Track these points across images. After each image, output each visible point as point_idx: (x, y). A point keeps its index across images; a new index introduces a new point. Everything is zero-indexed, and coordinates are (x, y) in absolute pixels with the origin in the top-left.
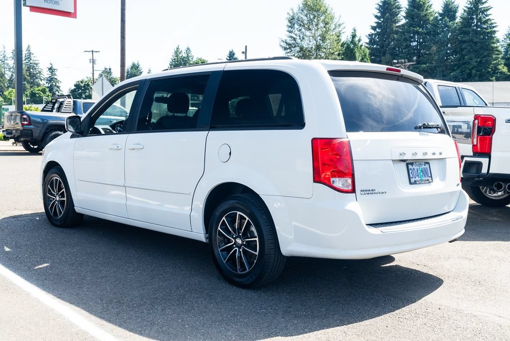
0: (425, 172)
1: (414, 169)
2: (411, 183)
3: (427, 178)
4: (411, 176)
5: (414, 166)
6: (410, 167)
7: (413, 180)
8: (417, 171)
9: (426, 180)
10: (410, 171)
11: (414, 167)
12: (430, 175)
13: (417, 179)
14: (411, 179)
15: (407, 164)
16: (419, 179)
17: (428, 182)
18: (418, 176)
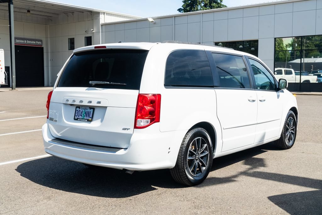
0: (87, 114)
1: (80, 111)
2: (75, 119)
3: (88, 118)
4: (76, 114)
5: (81, 109)
6: (78, 109)
7: (76, 118)
8: (82, 112)
9: (86, 119)
10: (77, 112)
12: (91, 116)
13: (80, 117)
14: (76, 117)
15: (76, 107)
16: (81, 118)
17: (88, 121)
18: (82, 116)
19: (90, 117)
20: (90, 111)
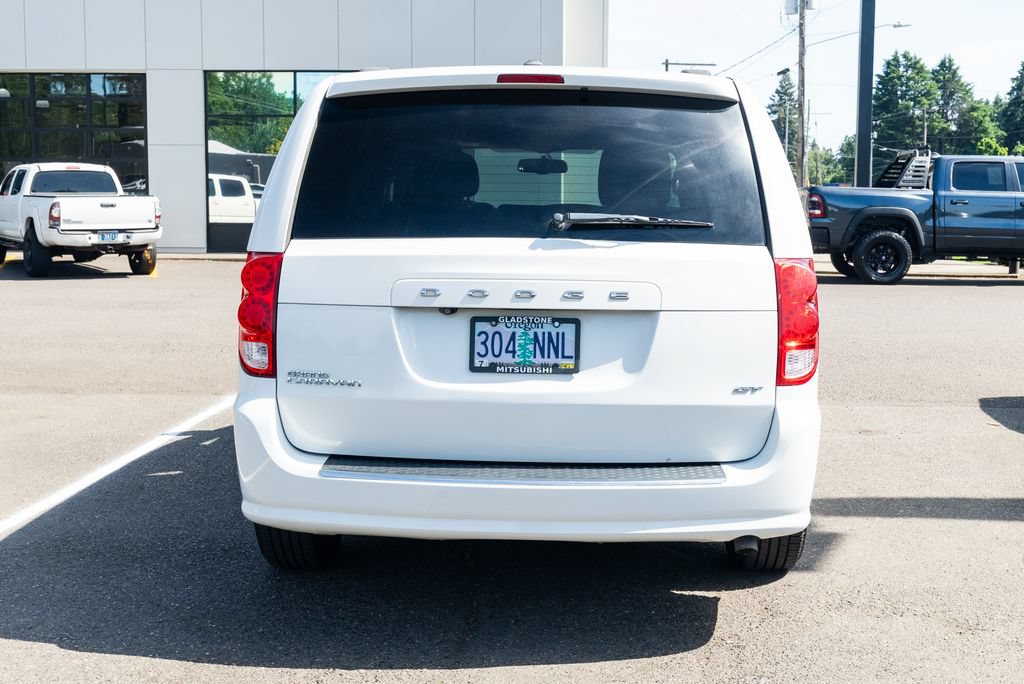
0: (555, 345)
1: (497, 333)
2: (473, 369)
3: (553, 360)
4: (480, 348)
6: (482, 327)
8: (513, 339)
9: (544, 366)
10: (479, 340)
11: (501, 327)
12: (570, 350)
13: (506, 358)
14: (478, 359)
15: (474, 321)
16: (512, 361)
17: (557, 370)
18: (514, 352)
19: (564, 357)
20: (560, 330)
